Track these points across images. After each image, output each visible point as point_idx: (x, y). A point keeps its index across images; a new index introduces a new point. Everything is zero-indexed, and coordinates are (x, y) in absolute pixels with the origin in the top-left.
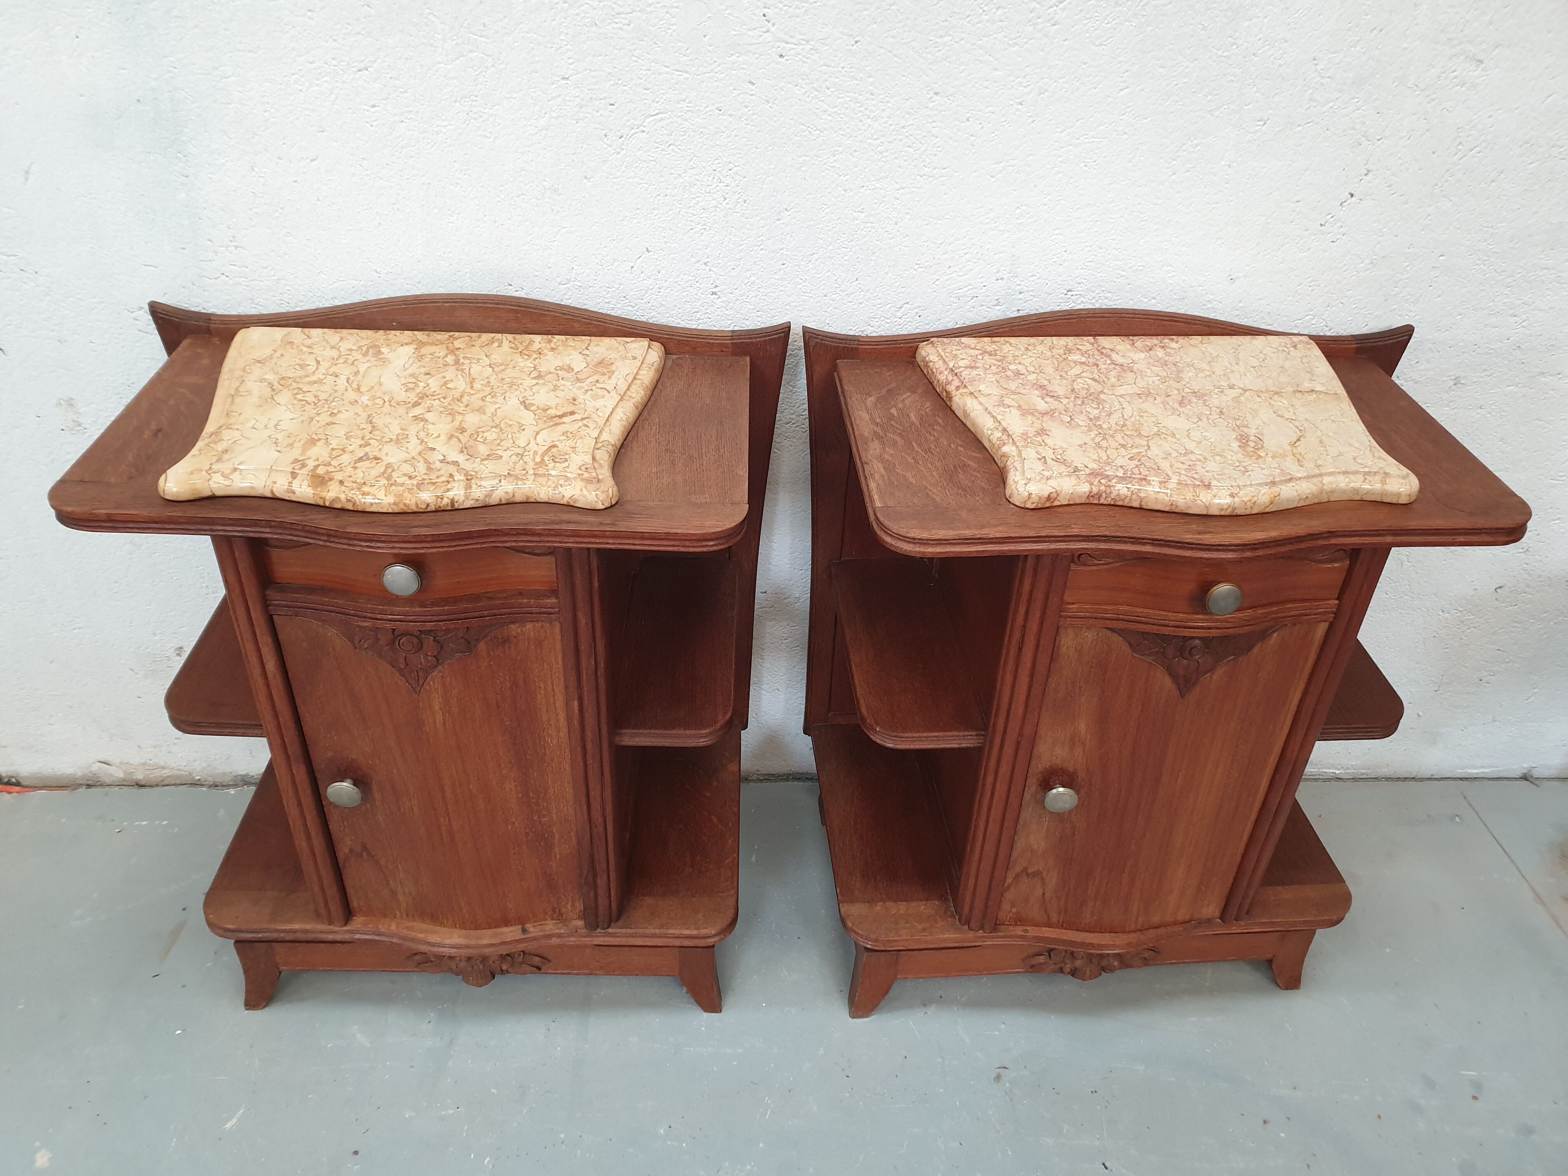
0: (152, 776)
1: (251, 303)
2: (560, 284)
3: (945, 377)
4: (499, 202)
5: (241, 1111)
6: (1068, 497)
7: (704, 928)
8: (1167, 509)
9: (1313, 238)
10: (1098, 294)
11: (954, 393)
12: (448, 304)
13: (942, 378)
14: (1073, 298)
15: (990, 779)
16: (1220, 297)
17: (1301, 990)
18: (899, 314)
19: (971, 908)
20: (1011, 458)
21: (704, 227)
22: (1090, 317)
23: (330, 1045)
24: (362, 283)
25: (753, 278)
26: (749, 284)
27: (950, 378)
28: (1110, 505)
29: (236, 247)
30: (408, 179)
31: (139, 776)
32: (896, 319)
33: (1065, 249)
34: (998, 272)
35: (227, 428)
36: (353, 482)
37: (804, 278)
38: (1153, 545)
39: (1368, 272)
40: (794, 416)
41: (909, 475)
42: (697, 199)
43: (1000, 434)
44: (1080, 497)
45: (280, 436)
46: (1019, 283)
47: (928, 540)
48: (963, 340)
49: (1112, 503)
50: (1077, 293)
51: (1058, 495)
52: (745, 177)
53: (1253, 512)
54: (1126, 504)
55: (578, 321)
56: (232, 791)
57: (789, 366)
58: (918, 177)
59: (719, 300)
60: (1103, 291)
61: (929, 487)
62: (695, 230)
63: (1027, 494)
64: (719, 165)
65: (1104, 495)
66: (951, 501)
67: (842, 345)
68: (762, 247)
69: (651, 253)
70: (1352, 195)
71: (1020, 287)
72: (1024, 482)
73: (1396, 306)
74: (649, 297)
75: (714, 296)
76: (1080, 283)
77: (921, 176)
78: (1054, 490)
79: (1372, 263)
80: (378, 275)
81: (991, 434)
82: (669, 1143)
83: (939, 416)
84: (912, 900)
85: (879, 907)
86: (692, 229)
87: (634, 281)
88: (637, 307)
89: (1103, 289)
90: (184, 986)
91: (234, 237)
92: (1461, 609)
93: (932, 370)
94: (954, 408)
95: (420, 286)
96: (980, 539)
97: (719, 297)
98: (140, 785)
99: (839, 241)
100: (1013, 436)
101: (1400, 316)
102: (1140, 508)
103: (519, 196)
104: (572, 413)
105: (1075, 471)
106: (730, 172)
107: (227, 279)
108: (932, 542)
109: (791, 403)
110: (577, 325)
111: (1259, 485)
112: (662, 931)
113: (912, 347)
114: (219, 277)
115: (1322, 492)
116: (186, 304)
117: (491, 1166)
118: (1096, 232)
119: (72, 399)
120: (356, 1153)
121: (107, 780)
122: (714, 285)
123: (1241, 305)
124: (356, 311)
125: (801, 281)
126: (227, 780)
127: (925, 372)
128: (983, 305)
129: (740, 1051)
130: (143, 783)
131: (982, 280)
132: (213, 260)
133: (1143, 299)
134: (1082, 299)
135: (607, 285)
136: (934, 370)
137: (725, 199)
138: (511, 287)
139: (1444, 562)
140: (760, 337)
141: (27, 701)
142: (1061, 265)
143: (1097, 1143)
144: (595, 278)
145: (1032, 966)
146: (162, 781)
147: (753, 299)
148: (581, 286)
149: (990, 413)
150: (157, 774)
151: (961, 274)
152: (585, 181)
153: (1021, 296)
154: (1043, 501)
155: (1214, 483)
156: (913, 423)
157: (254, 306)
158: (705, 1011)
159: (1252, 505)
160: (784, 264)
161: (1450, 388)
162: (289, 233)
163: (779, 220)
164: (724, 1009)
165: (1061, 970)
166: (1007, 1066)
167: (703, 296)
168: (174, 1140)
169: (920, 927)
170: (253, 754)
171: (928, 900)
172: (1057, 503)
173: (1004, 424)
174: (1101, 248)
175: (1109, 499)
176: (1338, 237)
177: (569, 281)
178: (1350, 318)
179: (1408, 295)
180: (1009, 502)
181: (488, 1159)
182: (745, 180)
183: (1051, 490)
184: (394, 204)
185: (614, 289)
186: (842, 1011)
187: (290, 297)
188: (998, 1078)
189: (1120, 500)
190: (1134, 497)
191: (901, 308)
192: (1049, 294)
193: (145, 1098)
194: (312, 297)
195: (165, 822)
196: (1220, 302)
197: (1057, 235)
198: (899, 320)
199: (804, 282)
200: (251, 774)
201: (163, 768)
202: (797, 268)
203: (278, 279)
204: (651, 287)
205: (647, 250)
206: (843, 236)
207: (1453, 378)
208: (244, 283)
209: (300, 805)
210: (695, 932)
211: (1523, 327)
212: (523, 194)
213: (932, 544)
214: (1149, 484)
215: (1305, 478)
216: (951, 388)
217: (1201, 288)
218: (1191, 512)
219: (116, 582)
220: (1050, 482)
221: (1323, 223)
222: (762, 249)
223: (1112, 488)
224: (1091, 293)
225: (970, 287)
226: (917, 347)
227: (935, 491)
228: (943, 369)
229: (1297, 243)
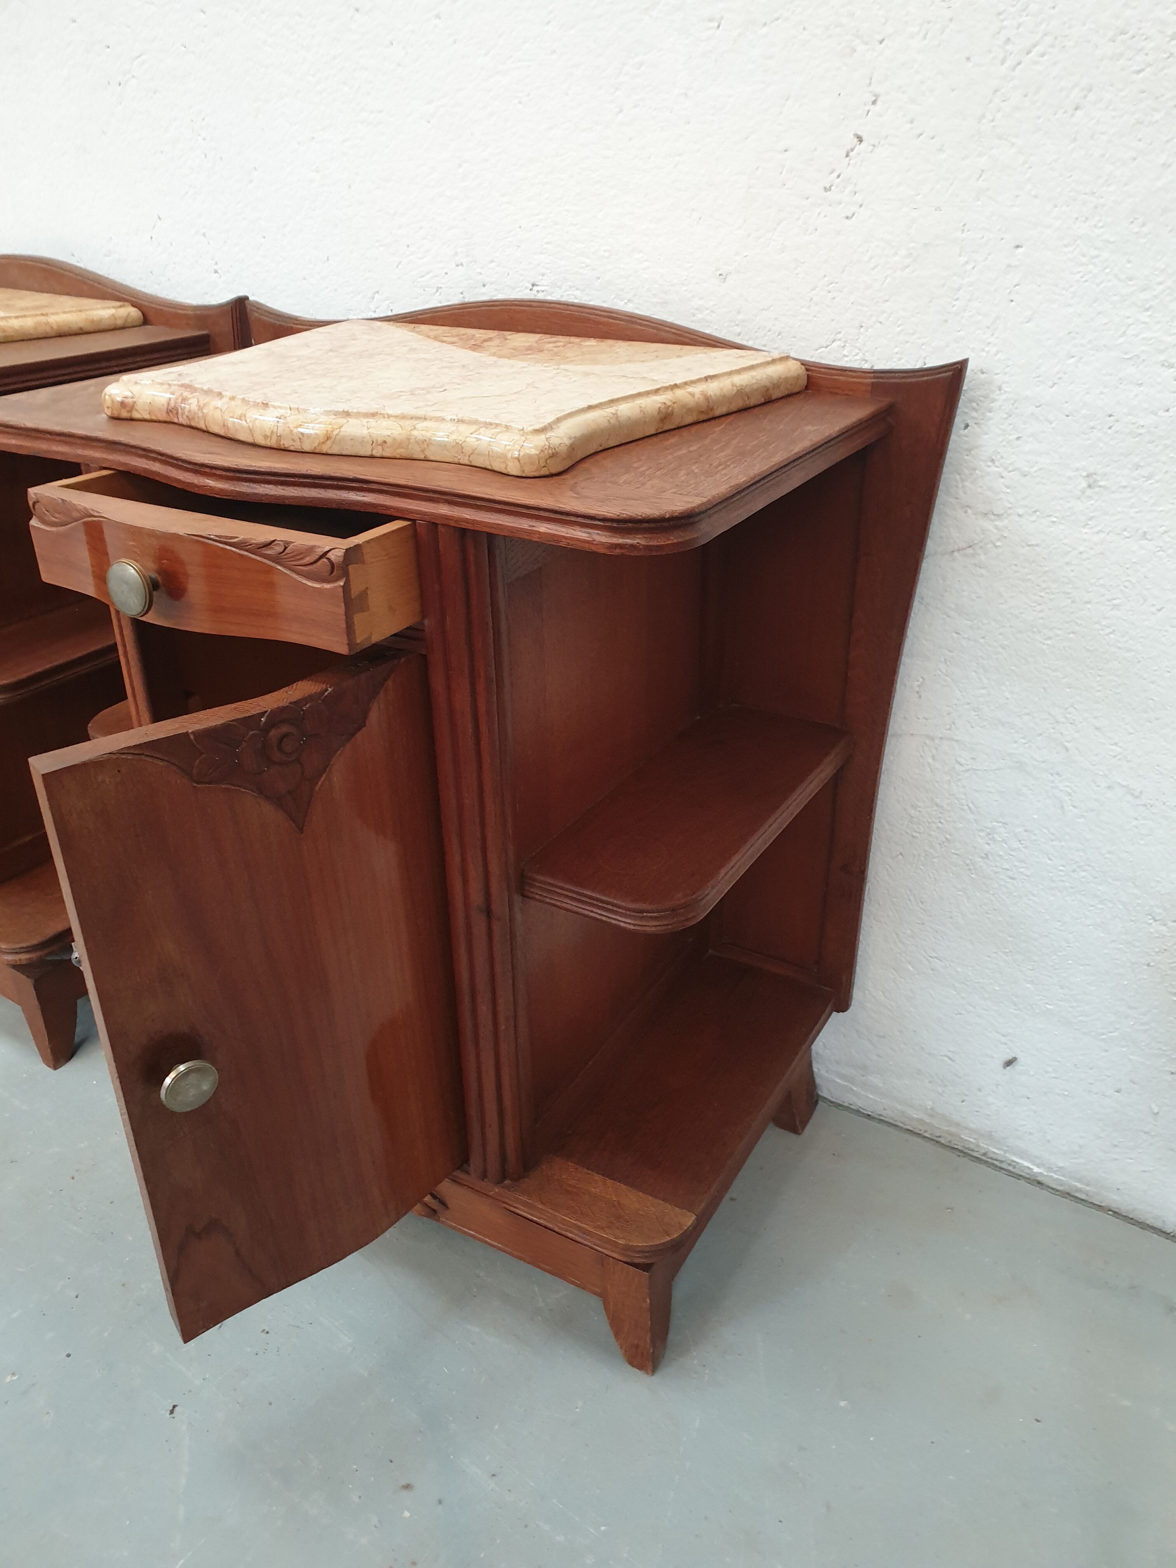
6: (147, 408)
8: (222, 432)
9: (818, 211)
28: (183, 425)
33: (518, 224)
39: (907, 270)
44: (160, 410)
46: (479, 270)
49: (184, 422)
50: (543, 288)
51: (134, 402)
60: (571, 287)
65: (180, 410)
67: (278, 323)
68: (242, 215)
69: (163, 221)
70: (860, 139)
73: (962, 333)
74: (168, 273)
75: (214, 274)
76: (543, 275)
79: (911, 255)
87: (155, 254)
89: (569, 283)
97: (219, 276)
102: (206, 431)
118: (547, 199)
122: (212, 261)
123: (740, 317)
125: (281, 259)
131: (442, 265)
135: (138, 258)
137: (206, 156)
140: (215, 310)
142: (518, 247)
151: (420, 255)
154: (117, 407)
161: (1083, 492)
167: (206, 273)
174: (556, 224)
175: (185, 417)
176: (854, 209)
178: (896, 350)
179: (982, 313)
182: (217, 132)
183: (129, 394)
189: (192, 418)
196: (712, 311)
197: (506, 203)
199: (284, 260)
202: (275, 242)
204: (168, 261)
205: (160, 218)
217: (684, 288)
221: (828, 186)
225: (431, 275)
229: (798, 219)
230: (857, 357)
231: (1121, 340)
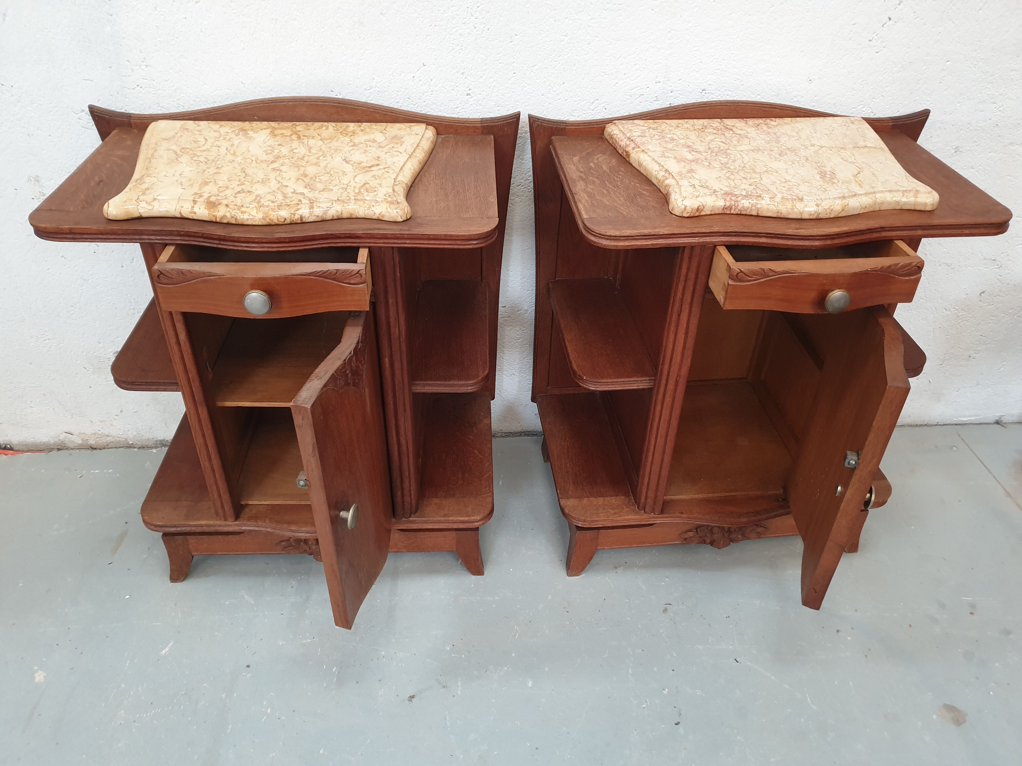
0: (101, 442)
1: (159, 106)
2: (365, 90)
3: (624, 143)
4: (324, 32)
5: (171, 644)
6: (710, 209)
7: (473, 516)
8: (775, 216)
9: (864, 50)
10: (723, 92)
11: (631, 152)
12: (291, 103)
13: (623, 143)
14: (706, 95)
15: (658, 408)
16: (803, 93)
17: (859, 553)
18: (592, 107)
19: (646, 498)
20: (671, 187)
21: (461, 48)
22: (718, 106)
23: (227, 603)
24: (233, 91)
25: (494, 83)
26: (492, 87)
27: (628, 143)
28: (737, 214)
29: (146, 66)
30: (262, 16)
31: (92, 442)
32: (590, 111)
33: (700, 61)
34: (657, 77)
35: (148, 176)
36: (235, 205)
37: (528, 83)
38: (767, 237)
39: (900, 73)
40: (523, 181)
41: (605, 200)
42: (457, 28)
43: (663, 173)
44: (718, 209)
45: (184, 180)
46: (671, 85)
47: (619, 237)
48: (635, 121)
49: (739, 213)
50: (709, 91)
51: (704, 207)
52: (488, 12)
53: (831, 216)
54: (748, 213)
55: (378, 113)
56: (154, 451)
57: (519, 145)
58: (604, 11)
59: (472, 99)
60: (726, 90)
61: (618, 206)
62: (455, 50)
63: (684, 207)
64: (471, 4)
65: (734, 207)
66: (633, 214)
67: (555, 126)
68: (500, 61)
69: (426, 67)
70: (890, 19)
71: (671, 88)
72: (682, 199)
73: (917, 98)
74: (425, 98)
75: (468, 96)
76: (710, 85)
77: (605, 10)
78: (701, 204)
79: (902, 67)
80: (243, 85)
81: (658, 174)
82: (453, 655)
83: (622, 167)
84: (607, 496)
85: (585, 501)
86: (453, 49)
87: (415, 87)
88: (417, 105)
89: (725, 88)
90: (129, 569)
91: (144, 59)
92: (958, 308)
93: (615, 140)
94: (632, 161)
95: (272, 92)
96: (654, 235)
97: (472, 97)
98: (93, 448)
99: (551, 57)
100: (672, 174)
101: (921, 104)
102: (758, 216)
103: (337, 28)
104: (378, 165)
105: (714, 192)
106: (478, 9)
107: (141, 89)
108: (622, 238)
109: (521, 171)
110: (377, 116)
111: (835, 198)
112: (445, 518)
113: (601, 127)
114: (135, 88)
115: (875, 204)
116: (114, 107)
117: (337, 672)
118: (721, 48)
119: (38, 177)
120: (248, 666)
121: (71, 446)
122: (468, 89)
123: (816, 98)
124: (230, 109)
125: (526, 85)
126: (150, 443)
127: (611, 142)
128: (647, 101)
129: (497, 598)
130: (95, 447)
131: (646, 83)
132: (131, 75)
133: (752, 95)
134: (712, 96)
135: (397, 90)
136: (617, 139)
137: (475, 28)
138: (333, 93)
139: (947, 276)
140: (500, 121)
141: (15, 391)
142: (698, 72)
143: (731, 647)
144: (389, 85)
145: (685, 539)
146: (107, 445)
147: (495, 98)
148: (379, 91)
149: (656, 161)
150: (104, 441)
151: (633, 79)
152: (381, 16)
153: (672, 94)
154: (694, 211)
155: (805, 197)
156: (605, 171)
157: (160, 108)
158: (473, 575)
159: (830, 211)
160: (515, 73)
161: (952, 154)
162: (182, 56)
163: (511, 42)
164: (485, 573)
165: (704, 542)
166: (671, 603)
167: (461, 96)
168: (128, 662)
169: (613, 512)
170: (167, 425)
171: (617, 496)
172: (703, 213)
173: (666, 167)
174: (724, 60)
175: (737, 210)
176: (880, 49)
177: (371, 87)
178: (887, 107)
179: (926, 89)
180: (672, 213)
181: (335, 668)
182: (488, 14)
183: (699, 204)
184: (253, 34)
185: (402, 93)
186: (563, 573)
187: (184, 102)
188: (665, 610)
189: (744, 210)
190: (753, 208)
191: (593, 103)
192: (691, 93)
193: (107, 637)
194: (199, 102)
195: (111, 471)
196: (802, 97)
197: (696, 50)
198: (592, 111)
199: (528, 85)
200: (167, 439)
201: (108, 436)
202: (524, 76)
203: (176, 89)
204: (426, 91)
205: (424, 65)
206: (554, 53)
207: (954, 147)
208: (154, 92)
209: (204, 435)
210: (467, 519)
211: (1000, 111)
212: (340, 26)
213: (623, 240)
214: (763, 199)
215: (864, 194)
216: (629, 149)
217: (790, 87)
218: (791, 217)
219: (73, 307)
220: (698, 199)
221: (871, 39)
222: (500, 63)
223: (739, 203)
224: (718, 91)
225: (639, 88)
226: (605, 127)
227: (623, 208)
228: (623, 137)
229: (853, 54)
230: (869, 111)
231: (979, 95)
